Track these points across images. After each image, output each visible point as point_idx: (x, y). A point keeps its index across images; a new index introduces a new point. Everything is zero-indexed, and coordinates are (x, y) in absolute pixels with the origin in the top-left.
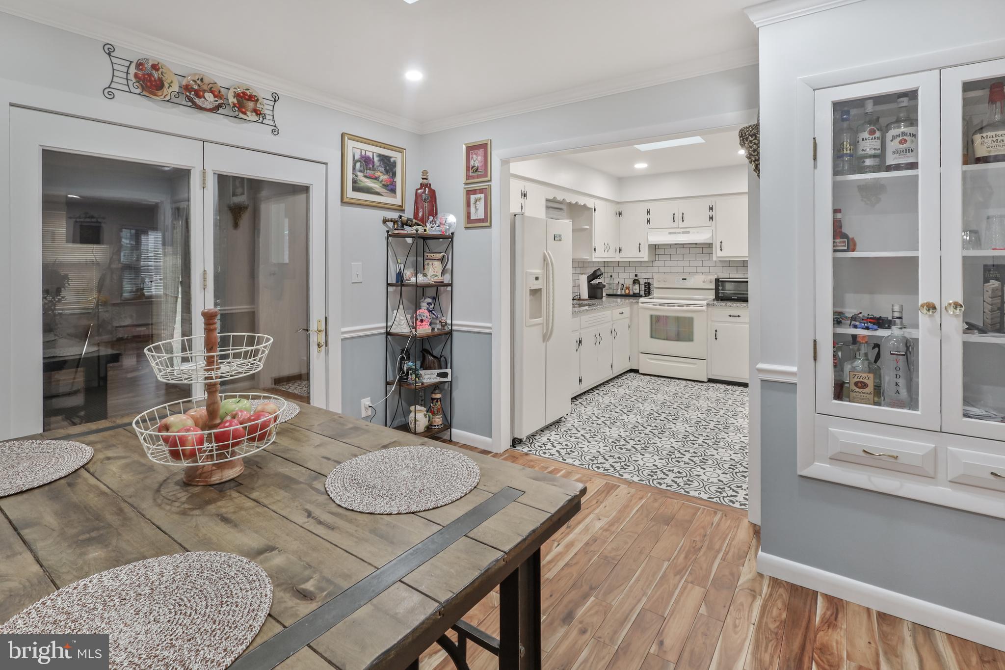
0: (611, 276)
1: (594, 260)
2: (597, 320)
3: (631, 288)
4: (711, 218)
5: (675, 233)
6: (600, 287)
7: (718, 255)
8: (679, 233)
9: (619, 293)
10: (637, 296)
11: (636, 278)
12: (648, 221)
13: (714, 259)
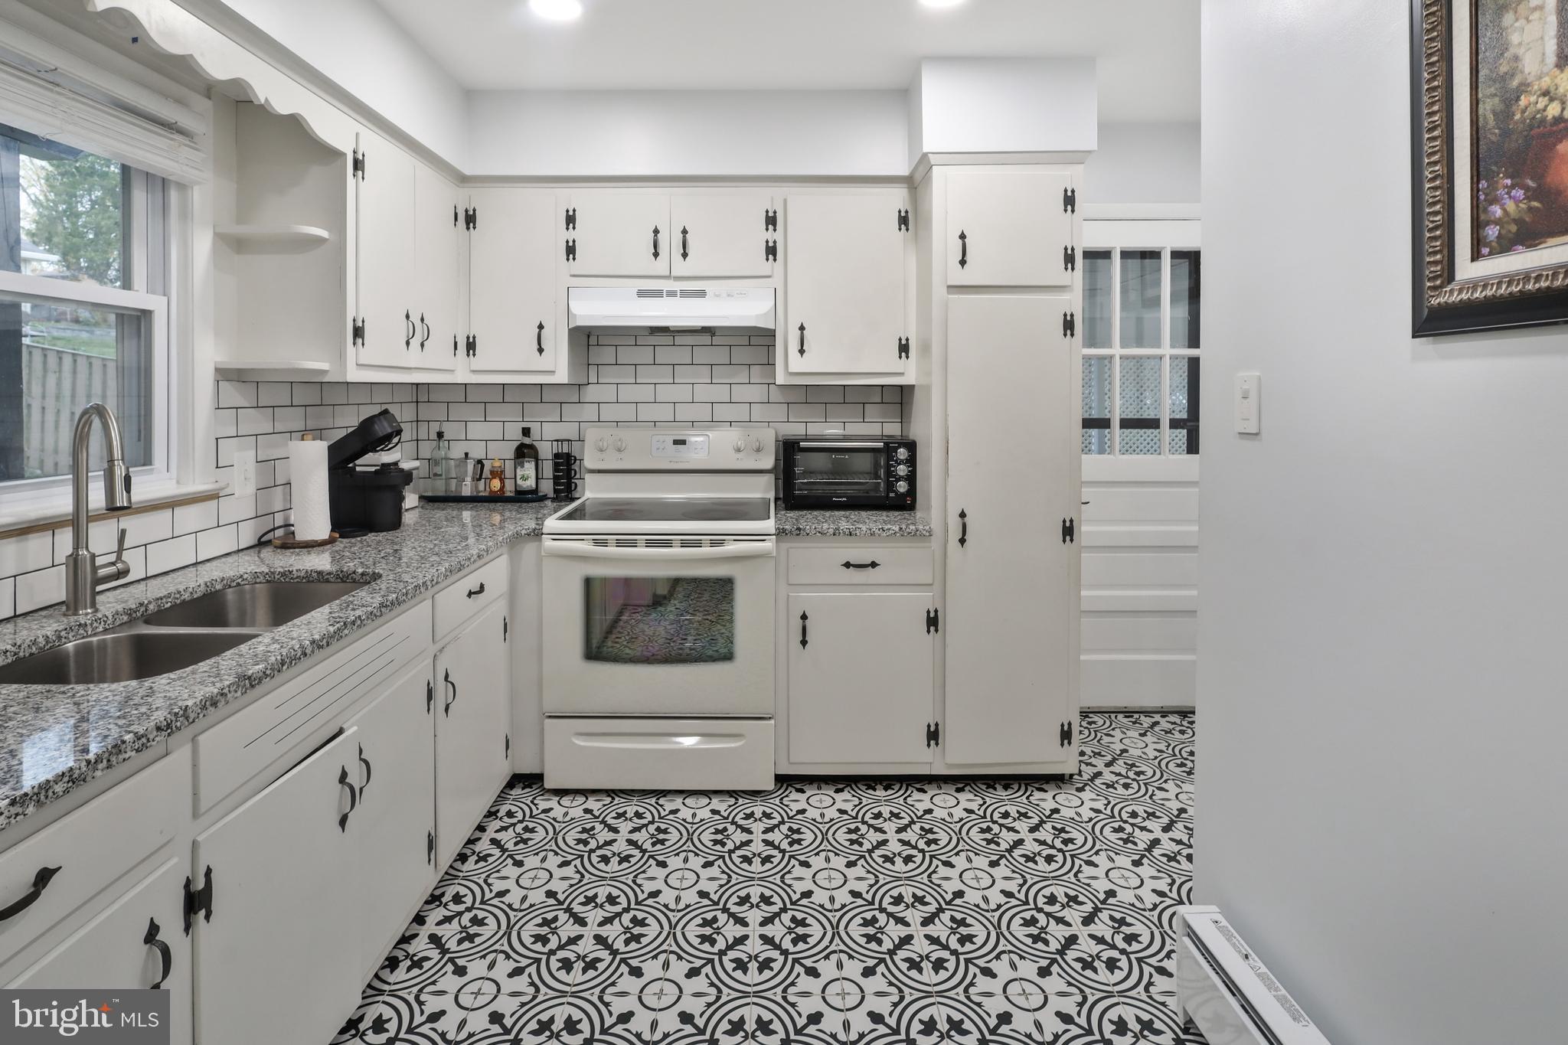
0: (440, 435)
1: (354, 375)
2: (355, 680)
3: (509, 473)
4: (771, 251)
5: (657, 294)
6: (393, 480)
7: (793, 368)
8: (672, 294)
9: (467, 490)
10: (528, 501)
11: (527, 441)
12: (571, 250)
13: (780, 379)
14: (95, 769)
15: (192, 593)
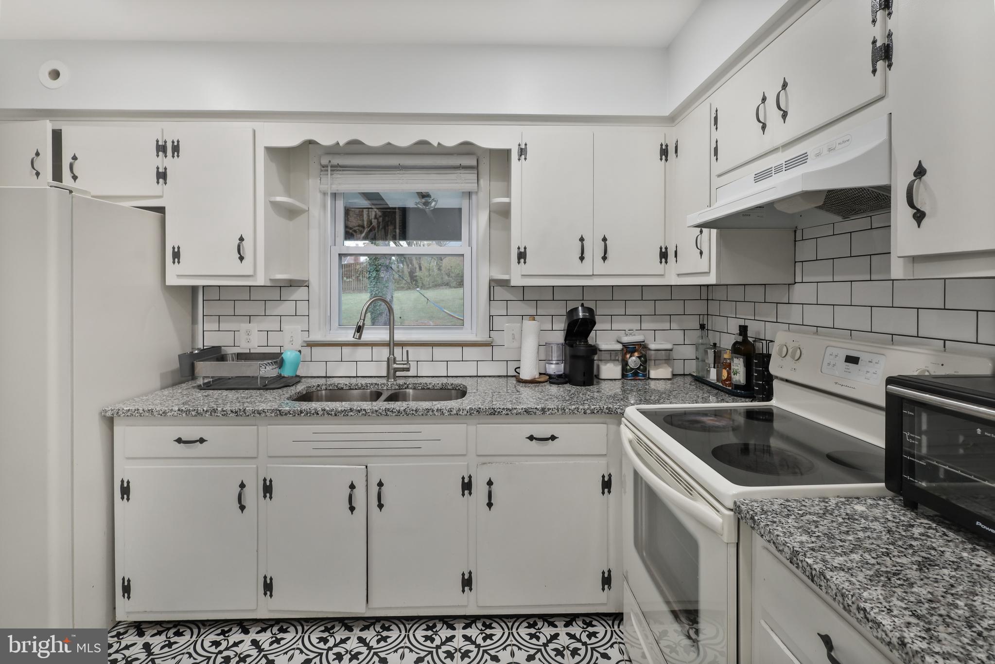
5: (768, 174)
7: (903, 249)
8: (779, 170)
12: (716, 151)
14: (206, 414)
15: (433, 386)
